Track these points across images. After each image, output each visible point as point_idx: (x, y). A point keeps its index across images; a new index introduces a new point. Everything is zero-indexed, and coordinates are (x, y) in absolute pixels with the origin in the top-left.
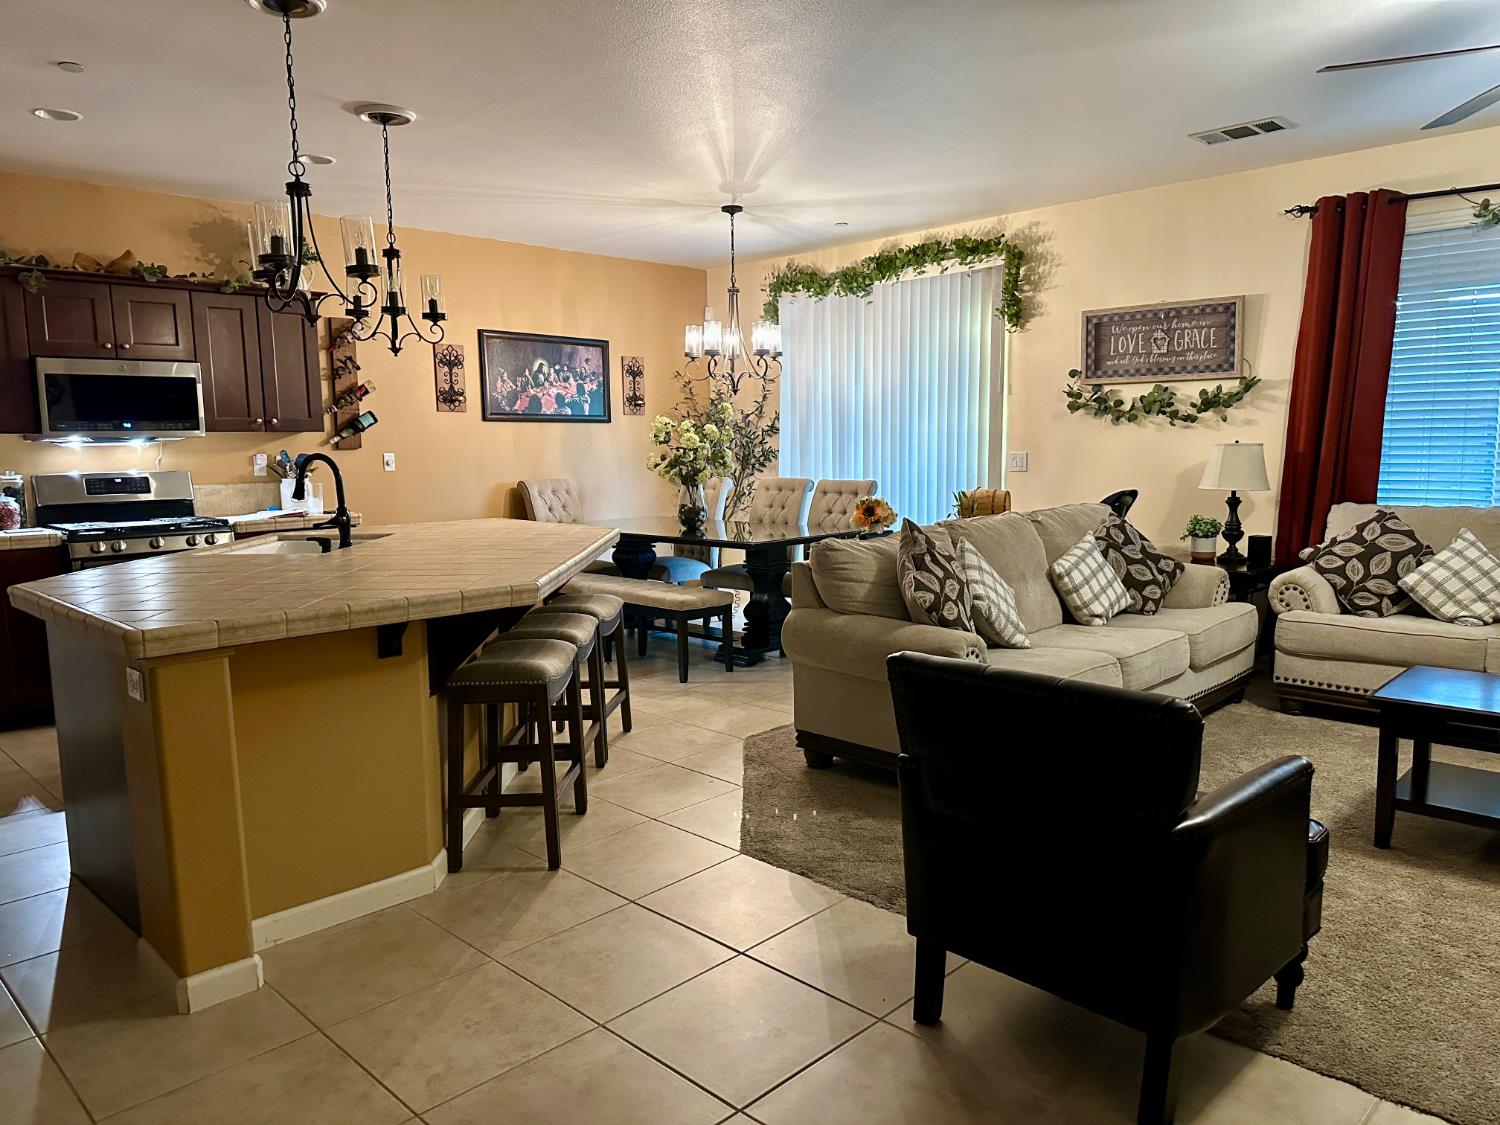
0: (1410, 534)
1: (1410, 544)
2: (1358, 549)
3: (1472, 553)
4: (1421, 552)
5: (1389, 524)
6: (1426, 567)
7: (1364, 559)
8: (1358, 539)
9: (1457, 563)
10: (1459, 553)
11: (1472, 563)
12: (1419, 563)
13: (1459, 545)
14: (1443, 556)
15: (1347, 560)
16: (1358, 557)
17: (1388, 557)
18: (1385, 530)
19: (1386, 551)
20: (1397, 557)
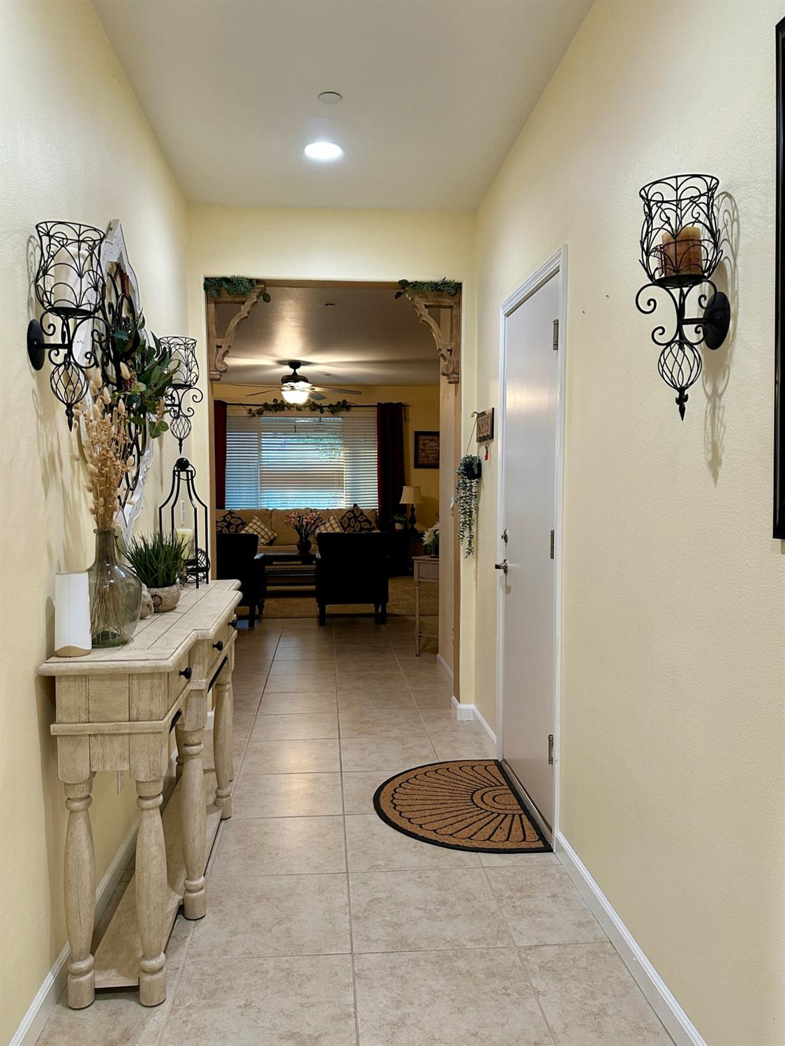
0: (239, 518)
1: (241, 521)
2: (226, 524)
3: (259, 523)
4: (244, 524)
5: (233, 515)
6: (246, 529)
7: (228, 527)
8: (224, 521)
9: (255, 527)
10: (255, 523)
11: (259, 526)
12: (244, 528)
13: (254, 521)
14: (251, 525)
15: (222, 528)
16: (226, 526)
17: (234, 526)
18: (232, 517)
19: (233, 524)
20: (237, 526)
